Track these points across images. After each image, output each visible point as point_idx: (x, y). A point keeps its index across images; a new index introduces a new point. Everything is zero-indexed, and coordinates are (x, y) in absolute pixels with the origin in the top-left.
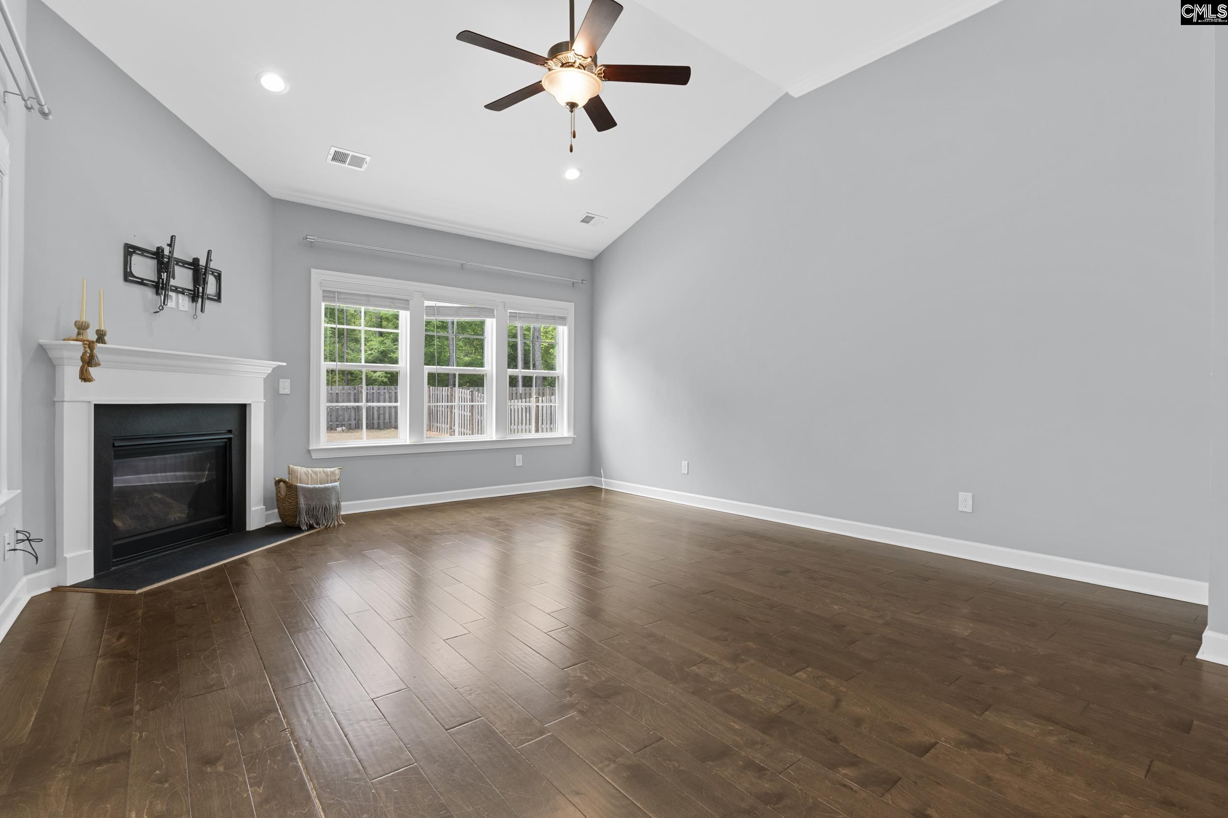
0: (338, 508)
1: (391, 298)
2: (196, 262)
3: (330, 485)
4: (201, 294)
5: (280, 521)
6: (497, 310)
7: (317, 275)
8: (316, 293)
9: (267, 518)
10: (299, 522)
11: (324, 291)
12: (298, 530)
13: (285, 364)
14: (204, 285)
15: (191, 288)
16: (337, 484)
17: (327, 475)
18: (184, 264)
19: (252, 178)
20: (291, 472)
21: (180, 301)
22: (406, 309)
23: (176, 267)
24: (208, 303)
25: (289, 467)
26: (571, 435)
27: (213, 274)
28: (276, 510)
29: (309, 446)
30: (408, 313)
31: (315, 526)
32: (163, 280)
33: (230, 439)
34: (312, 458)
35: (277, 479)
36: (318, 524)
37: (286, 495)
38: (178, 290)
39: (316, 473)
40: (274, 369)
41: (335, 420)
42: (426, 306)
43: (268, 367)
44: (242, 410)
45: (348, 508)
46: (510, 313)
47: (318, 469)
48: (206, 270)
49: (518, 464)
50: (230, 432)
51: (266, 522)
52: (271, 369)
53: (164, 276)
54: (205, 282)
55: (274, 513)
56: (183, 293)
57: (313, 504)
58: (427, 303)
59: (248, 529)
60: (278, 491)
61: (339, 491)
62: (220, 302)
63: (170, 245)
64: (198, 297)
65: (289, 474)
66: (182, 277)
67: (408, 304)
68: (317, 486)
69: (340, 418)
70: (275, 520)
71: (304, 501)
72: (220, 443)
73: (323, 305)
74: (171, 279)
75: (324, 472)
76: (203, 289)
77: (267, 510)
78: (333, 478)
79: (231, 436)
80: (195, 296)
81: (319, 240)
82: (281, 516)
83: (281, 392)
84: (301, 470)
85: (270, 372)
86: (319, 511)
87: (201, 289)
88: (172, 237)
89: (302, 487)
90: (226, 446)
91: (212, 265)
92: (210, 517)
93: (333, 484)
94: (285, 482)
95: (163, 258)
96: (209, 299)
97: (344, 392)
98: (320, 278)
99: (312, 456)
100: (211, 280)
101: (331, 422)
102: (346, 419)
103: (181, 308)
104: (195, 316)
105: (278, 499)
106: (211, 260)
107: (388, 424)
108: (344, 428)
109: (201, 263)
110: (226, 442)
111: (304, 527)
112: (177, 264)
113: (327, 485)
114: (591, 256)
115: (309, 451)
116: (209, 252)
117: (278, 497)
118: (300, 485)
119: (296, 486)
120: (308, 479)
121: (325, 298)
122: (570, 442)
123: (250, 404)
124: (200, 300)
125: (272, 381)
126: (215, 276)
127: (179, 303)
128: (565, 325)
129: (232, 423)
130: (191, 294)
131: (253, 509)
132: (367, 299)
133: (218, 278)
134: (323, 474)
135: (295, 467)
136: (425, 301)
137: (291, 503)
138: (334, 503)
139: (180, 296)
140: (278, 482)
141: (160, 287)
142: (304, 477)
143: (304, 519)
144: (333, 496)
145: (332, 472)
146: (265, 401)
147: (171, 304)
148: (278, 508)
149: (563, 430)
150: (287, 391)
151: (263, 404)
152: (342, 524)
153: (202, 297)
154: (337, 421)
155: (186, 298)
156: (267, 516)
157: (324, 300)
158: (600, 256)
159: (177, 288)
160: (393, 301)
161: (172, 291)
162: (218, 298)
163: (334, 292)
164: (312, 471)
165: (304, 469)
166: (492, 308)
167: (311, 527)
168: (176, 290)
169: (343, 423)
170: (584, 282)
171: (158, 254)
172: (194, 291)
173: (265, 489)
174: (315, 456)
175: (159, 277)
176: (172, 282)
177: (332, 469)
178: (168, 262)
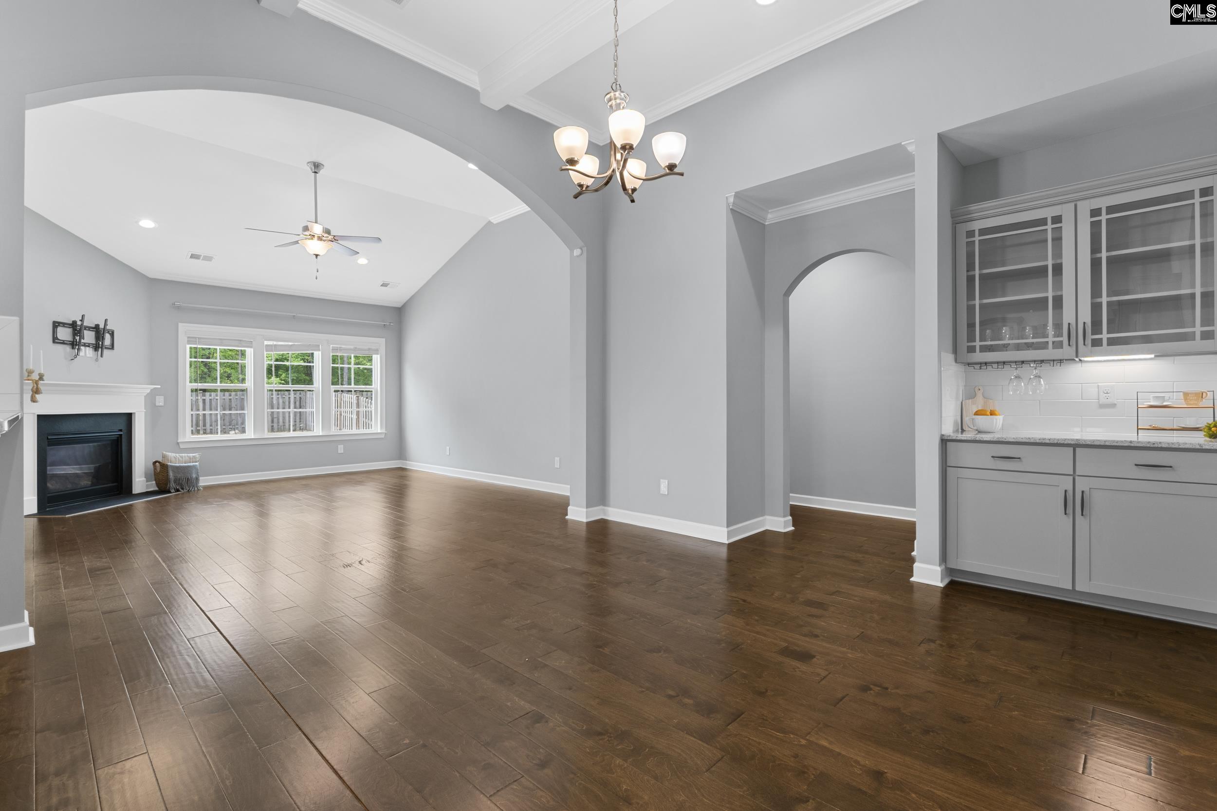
0: (197, 479)
1: (238, 340)
2: (97, 327)
3: (192, 464)
4: (100, 346)
5: (157, 489)
6: (322, 345)
7: (182, 327)
8: (182, 338)
9: (147, 486)
10: (169, 487)
11: (188, 337)
12: (169, 492)
13: (159, 387)
14: (103, 340)
15: (94, 342)
16: (197, 464)
17: (190, 458)
18: (89, 328)
19: (134, 268)
20: (164, 456)
21: (87, 351)
22: (251, 347)
23: (85, 331)
24: (106, 352)
25: (163, 454)
26: (384, 431)
27: (108, 332)
28: (155, 482)
29: (178, 440)
30: (252, 349)
31: (180, 490)
32: (76, 340)
33: (121, 435)
34: (179, 447)
35: (154, 461)
36: (183, 489)
37: (160, 471)
38: (87, 345)
39: (182, 457)
40: (152, 390)
41: (228, 424)
42: (266, 345)
43: (148, 388)
44: (129, 417)
45: (204, 481)
46: (332, 347)
47: (183, 455)
48: (104, 330)
49: (339, 452)
50: (121, 430)
51: (147, 489)
52: (150, 390)
53: (78, 338)
54: (103, 338)
55: (152, 484)
56: (89, 346)
57: (179, 476)
58: (266, 343)
59: (133, 493)
60: (155, 469)
61: (199, 468)
62: (113, 349)
63: (81, 321)
64: (99, 347)
65: (163, 458)
66: (89, 337)
67: (252, 344)
68: (182, 465)
69: (233, 422)
70: (154, 488)
71: (173, 474)
72: (114, 438)
73: (188, 346)
74: (82, 340)
75: (187, 456)
76: (102, 343)
77: (147, 481)
78: (194, 460)
79: (122, 433)
80: (96, 348)
81: (184, 305)
82: (158, 485)
83: (157, 405)
84: (171, 455)
85: (149, 392)
86: (183, 481)
87: (100, 343)
88: (83, 316)
89: (171, 466)
90: (118, 439)
91: (108, 327)
92: (107, 484)
93: (194, 464)
94: (159, 462)
95: (76, 326)
96: (106, 348)
97: (237, 397)
98: (185, 329)
99: (180, 446)
100: (108, 337)
101: (224, 426)
102: (240, 423)
103: (88, 355)
104: (97, 360)
105: (156, 474)
106: (107, 325)
107: (282, 427)
108: (237, 431)
109: (100, 327)
110: (118, 437)
111: (173, 491)
112: (85, 329)
113: (189, 464)
114: (399, 305)
115: (178, 443)
116: (106, 320)
117: (155, 472)
118: (171, 464)
119: (167, 465)
120: (176, 461)
121: (189, 342)
122: (383, 436)
123: (135, 413)
124: (100, 350)
125: (150, 398)
126: (110, 334)
127: (87, 353)
128: (378, 354)
129: (122, 425)
130: (94, 346)
131: (137, 480)
132: (221, 342)
133: (112, 334)
134: (187, 458)
135: (167, 453)
136: (265, 341)
137: (163, 475)
138: (194, 476)
139: (88, 348)
140: (155, 463)
141: (74, 344)
142: (173, 460)
143: (172, 485)
144: (194, 471)
145: (194, 456)
146: (145, 411)
147: (82, 353)
148: (155, 480)
149: (377, 427)
150: (161, 404)
151: (144, 413)
152: (201, 490)
153: (102, 348)
154: (230, 425)
155: (91, 349)
156: (147, 485)
157: (188, 344)
158: (404, 306)
159: (85, 343)
160: (240, 342)
161: (82, 345)
162: (112, 347)
163: (196, 338)
164: (179, 455)
165: (174, 455)
166: (318, 344)
167: (178, 490)
168: (85, 345)
169: (237, 426)
170: (391, 324)
171: (73, 325)
172: (96, 344)
173: (146, 468)
174: (182, 446)
175: (74, 338)
176: (82, 341)
177: (194, 455)
178: (80, 329)
